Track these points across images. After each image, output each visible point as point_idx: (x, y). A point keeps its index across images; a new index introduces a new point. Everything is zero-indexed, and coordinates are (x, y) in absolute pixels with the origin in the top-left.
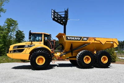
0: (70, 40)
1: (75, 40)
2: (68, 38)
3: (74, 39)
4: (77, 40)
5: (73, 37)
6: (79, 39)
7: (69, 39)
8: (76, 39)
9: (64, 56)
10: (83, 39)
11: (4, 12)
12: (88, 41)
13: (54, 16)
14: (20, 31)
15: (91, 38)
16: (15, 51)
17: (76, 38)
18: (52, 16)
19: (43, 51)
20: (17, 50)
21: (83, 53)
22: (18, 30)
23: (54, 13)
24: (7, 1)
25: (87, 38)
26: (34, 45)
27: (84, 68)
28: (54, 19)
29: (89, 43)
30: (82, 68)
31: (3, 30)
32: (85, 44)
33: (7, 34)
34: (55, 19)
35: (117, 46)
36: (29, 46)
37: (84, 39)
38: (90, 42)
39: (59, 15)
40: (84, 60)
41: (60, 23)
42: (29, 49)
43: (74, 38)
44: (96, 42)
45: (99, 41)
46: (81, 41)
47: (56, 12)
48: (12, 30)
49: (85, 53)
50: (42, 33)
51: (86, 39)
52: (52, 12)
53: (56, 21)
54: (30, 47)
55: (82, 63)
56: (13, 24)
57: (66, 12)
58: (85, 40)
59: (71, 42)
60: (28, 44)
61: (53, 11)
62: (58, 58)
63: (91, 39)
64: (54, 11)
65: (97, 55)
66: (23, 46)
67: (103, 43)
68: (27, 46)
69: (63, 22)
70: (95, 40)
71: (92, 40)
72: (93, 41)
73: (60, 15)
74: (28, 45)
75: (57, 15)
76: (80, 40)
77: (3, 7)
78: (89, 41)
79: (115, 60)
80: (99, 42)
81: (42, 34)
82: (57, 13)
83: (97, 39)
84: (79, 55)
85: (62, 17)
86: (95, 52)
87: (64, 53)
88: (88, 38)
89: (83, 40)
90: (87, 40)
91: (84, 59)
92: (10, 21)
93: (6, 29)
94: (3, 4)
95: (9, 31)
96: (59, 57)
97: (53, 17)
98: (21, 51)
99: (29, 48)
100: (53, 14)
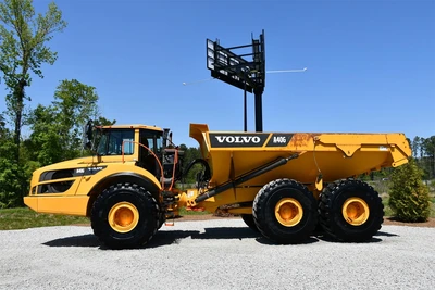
0: (225, 144)
1: (244, 145)
2: (219, 138)
3: (237, 141)
4: (251, 144)
5: (234, 135)
6: (259, 140)
7: (220, 141)
8: (246, 141)
9: (212, 199)
10: (272, 139)
11: (52, 63)
12: (290, 148)
13: (216, 61)
14: (104, 120)
15: (300, 134)
16: (44, 189)
17: (245, 138)
18: (210, 62)
19: (131, 185)
20: (52, 184)
21: (273, 191)
22: (101, 119)
23: (215, 53)
24: (61, 26)
25: (288, 137)
26: (105, 167)
27: (278, 243)
28: (215, 74)
29: (294, 155)
30: (270, 243)
31: (49, 119)
32: (279, 158)
33: (65, 131)
34: (222, 71)
35: (406, 161)
36: (90, 172)
37: (275, 141)
38: (299, 149)
39: (235, 56)
40: (277, 215)
41: (239, 85)
42: (87, 180)
43: (237, 138)
44: (320, 148)
45: (334, 145)
46: (264, 148)
47: (222, 49)
48: (80, 117)
49: (278, 188)
50: (135, 126)
51: (282, 140)
52: (208, 48)
53: (223, 78)
54: (93, 172)
55: (271, 224)
56: (81, 100)
57: (258, 46)
58: (278, 144)
59: (229, 152)
60: (85, 166)
61: (211, 46)
62: (190, 207)
63: (301, 140)
64: (215, 44)
65: (327, 197)
66: (70, 172)
67: (349, 150)
68: (82, 171)
69: (250, 80)
70: (318, 142)
71: (305, 141)
72: (310, 146)
73: (239, 58)
74: (86, 169)
75: (228, 59)
76: (260, 144)
77: (46, 45)
78: (295, 145)
79: (427, 214)
80: (334, 149)
81: (132, 130)
82: (228, 50)
83: (323, 139)
84: (261, 198)
85: (247, 63)
86: (319, 186)
87: (210, 190)
88: (292, 135)
89: (271, 144)
90: (287, 143)
91: (277, 209)
92: (71, 89)
93: (58, 115)
94: (46, 37)
95: (68, 123)
96: (195, 204)
97: (213, 67)
98: (64, 187)
99: (87, 177)
100: (211, 55)
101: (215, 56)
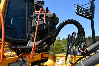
23: (78, 8)
28: (78, 14)
34: (80, 13)
41: (86, 17)
52: (75, 7)
53: (80, 15)
64: (77, 5)
69: (89, 15)
75: (82, 10)
97: (77, 12)
100: (76, 8)
101: (78, 9)
